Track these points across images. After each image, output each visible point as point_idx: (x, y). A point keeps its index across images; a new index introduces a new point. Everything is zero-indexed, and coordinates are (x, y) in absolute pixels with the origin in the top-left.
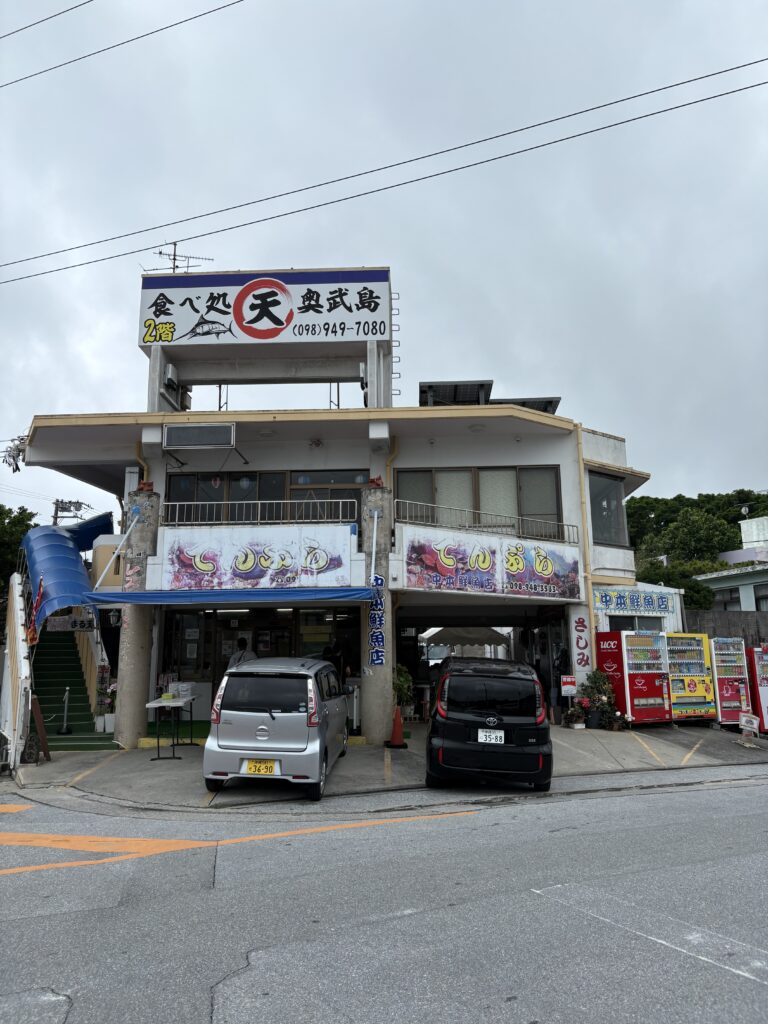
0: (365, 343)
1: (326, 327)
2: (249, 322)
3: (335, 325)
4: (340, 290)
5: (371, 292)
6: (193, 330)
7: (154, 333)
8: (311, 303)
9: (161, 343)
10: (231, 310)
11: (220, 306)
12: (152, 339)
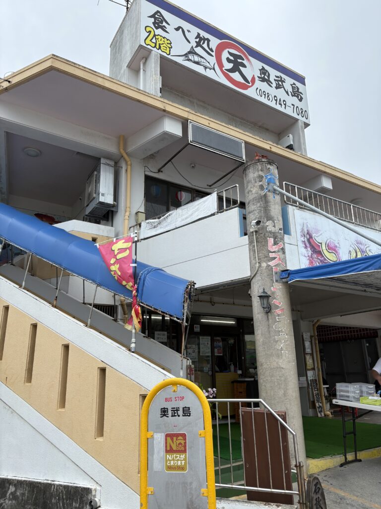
0: (297, 120)
1: (276, 98)
2: (226, 70)
3: (280, 100)
4: (281, 78)
5: (298, 89)
6: (186, 55)
7: (154, 40)
8: (264, 77)
9: (160, 51)
10: (213, 54)
11: (205, 46)
12: (153, 45)
